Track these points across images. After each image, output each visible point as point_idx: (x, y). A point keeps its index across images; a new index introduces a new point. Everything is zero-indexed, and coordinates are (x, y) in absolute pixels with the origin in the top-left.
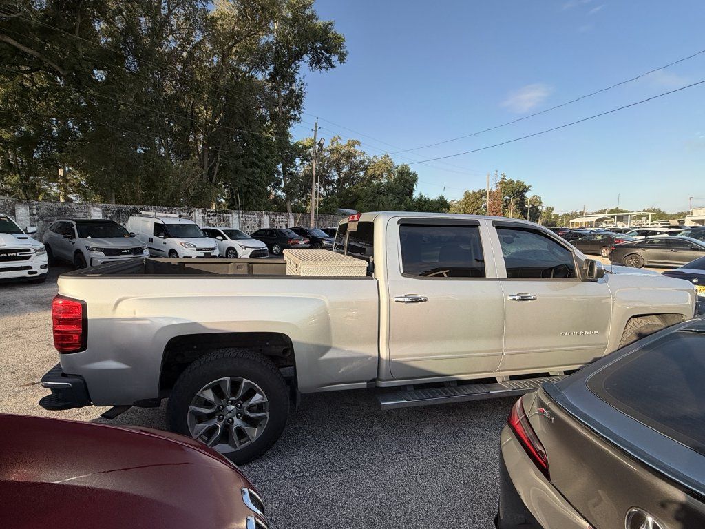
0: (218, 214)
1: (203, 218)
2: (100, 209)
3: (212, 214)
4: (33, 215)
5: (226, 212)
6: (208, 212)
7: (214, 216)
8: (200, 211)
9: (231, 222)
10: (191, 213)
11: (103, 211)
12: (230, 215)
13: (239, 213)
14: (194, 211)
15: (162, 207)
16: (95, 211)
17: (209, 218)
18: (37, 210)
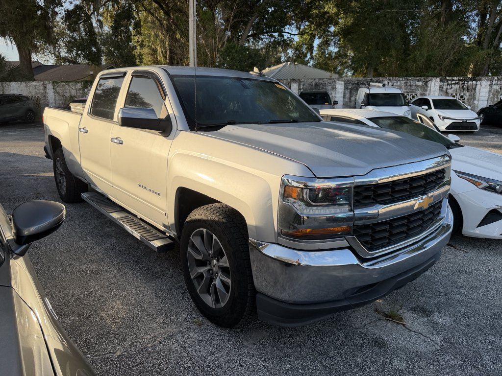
0: (461, 82)
1: (441, 87)
2: (343, 83)
3: (454, 82)
4: (300, 89)
5: (472, 80)
6: (448, 80)
7: (455, 84)
8: (439, 79)
9: (477, 91)
10: (427, 82)
11: (345, 84)
12: (479, 83)
13: (492, 81)
14: (431, 80)
15: (397, 78)
16: (340, 84)
17: (449, 87)
18: (303, 85)
